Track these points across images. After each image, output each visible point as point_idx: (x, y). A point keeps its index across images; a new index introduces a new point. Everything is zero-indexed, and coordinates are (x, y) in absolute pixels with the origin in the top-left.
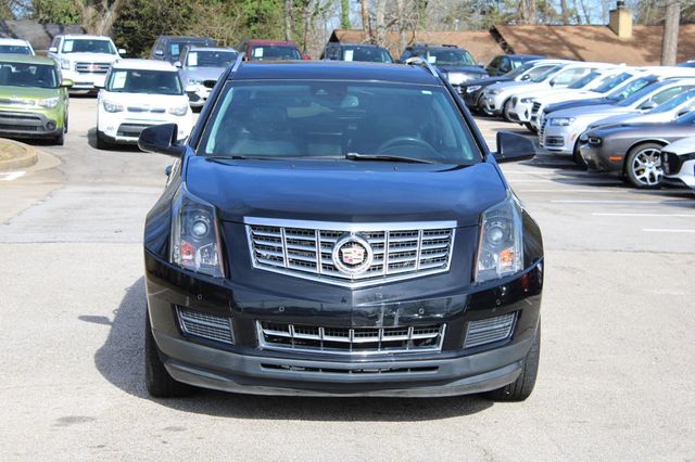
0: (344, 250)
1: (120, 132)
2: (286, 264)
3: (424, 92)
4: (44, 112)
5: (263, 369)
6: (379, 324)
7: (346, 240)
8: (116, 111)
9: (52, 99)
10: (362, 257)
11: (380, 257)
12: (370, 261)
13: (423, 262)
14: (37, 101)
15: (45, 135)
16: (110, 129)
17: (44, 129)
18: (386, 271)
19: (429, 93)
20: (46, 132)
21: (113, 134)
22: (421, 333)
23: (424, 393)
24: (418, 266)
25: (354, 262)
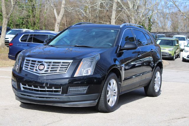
0: (40, 66)
1: (188, 57)
2: (29, 69)
3: (112, 31)
4: (169, 52)
5: (21, 95)
6: (44, 85)
7: (41, 63)
8: (187, 52)
9: (171, 48)
10: (43, 68)
11: (48, 68)
12: (46, 69)
13: (60, 70)
14: (167, 49)
15: (168, 58)
16: (185, 56)
17: (168, 56)
18: (49, 72)
19: (113, 31)
20: (169, 57)
21: (186, 58)
22: (56, 89)
23: (59, 105)
24: (58, 71)
25: (41, 69)
